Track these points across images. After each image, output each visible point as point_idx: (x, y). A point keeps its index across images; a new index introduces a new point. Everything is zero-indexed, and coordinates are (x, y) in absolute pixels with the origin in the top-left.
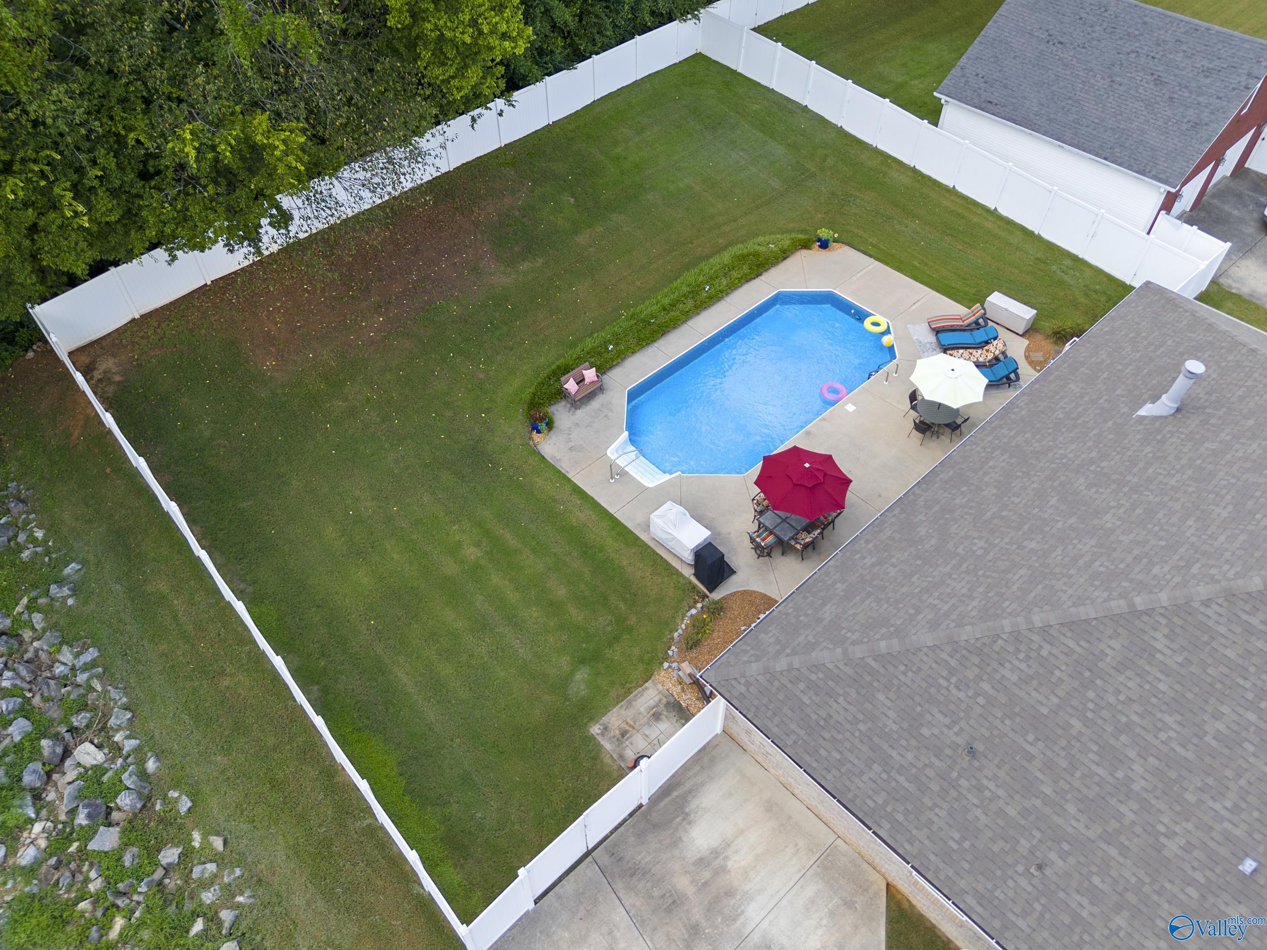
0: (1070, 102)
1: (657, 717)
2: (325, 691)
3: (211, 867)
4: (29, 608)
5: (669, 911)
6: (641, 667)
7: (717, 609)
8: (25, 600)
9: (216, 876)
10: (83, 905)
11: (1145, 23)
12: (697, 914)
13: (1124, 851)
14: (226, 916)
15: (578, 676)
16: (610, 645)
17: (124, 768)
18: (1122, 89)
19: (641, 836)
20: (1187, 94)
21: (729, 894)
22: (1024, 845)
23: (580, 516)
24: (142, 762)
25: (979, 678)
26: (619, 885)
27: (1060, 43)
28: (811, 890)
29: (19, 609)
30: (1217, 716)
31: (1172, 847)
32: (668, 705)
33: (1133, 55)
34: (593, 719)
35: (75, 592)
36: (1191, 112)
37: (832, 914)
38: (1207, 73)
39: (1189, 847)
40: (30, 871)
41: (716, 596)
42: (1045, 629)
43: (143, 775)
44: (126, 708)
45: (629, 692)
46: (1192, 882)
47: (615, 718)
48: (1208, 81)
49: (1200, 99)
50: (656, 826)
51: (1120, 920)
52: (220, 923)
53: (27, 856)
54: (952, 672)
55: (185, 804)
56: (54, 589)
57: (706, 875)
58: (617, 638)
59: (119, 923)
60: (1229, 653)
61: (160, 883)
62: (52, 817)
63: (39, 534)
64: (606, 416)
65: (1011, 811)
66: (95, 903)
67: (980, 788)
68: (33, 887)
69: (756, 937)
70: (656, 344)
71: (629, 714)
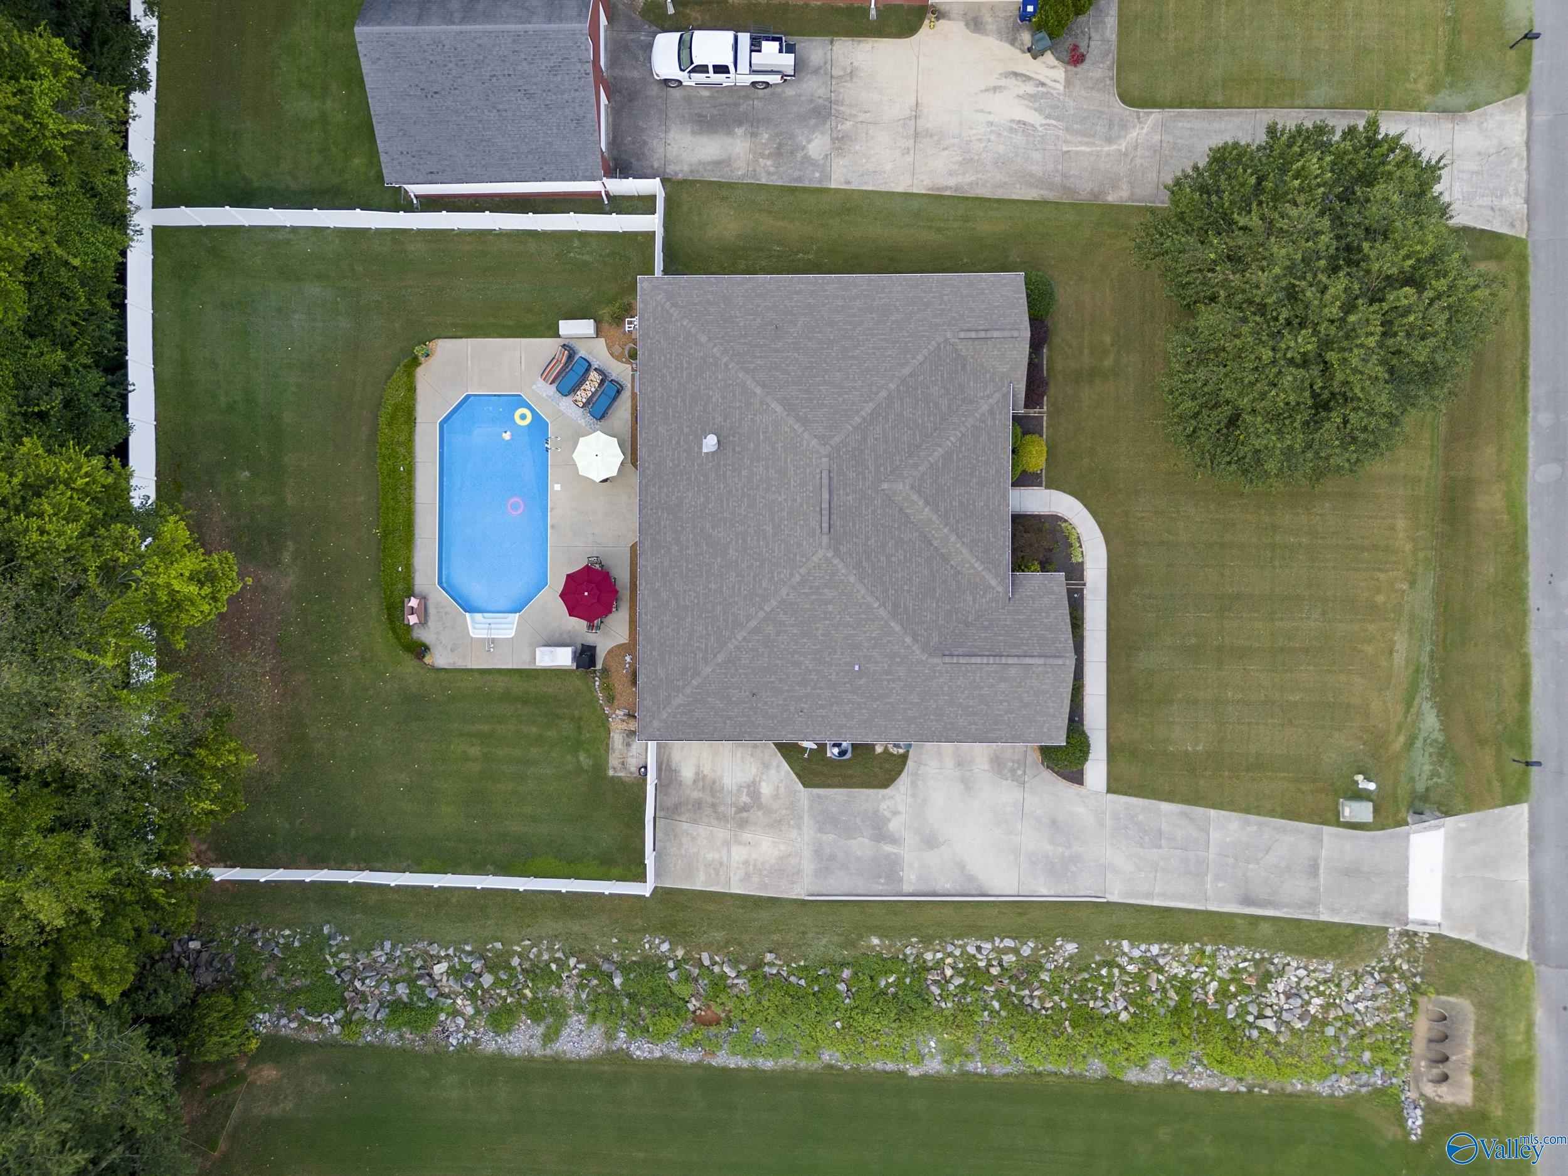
0: (484, 143)
1: (628, 745)
2: (494, 863)
3: (535, 950)
4: (334, 955)
5: (699, 808)
6: (602, 729)
7: (605, 671)
8: (328, 957)
9: (539, 950)
10: (509, 1001)
11: (480, 45)
12: (709, 800)
13: (821, 688)
14: (559, 955)
15: (581, 758)
16: (580, 734)
17: (460, 958)
18: (510, 113)
19: (666, 794)
20: (554, 97)
21: (714, 782)
22: (792, 709)
23: (500, 685)
24: (463, 951)
25: (737, 670)
26: (676, 817)
27: (436, 93)
28: (739, 755)
29: (331, 962)
30: (817, 629)
31: (833, 677)
32: (628, 736)
33: (494, 79)
34: (606, 769)
35: (343, 934)
36: (567, 112)
37: (752, 755)
38: (553, 71)
39: (838, 674)
40: (478, 1012)
41: (599, 666)
42: (744, 639)
43: (470, 953)
44: (431, 944)
45: (608, 745)
46: (845, 683)
47: (614, 761)
48: (559, 78)
49: (566, 97)
50: (669, 785)
51: (835, 708)
52: (560, 959)
53: (470, 1011)
54: (726, 674)
55: (499, 945)
56: (332, 942)
57: (701, 784)
58: (579, 728)
59: (527, 992)
60: (807, 606)
61: (523, 970)
62: (458, 994)
63: (287, 932)
64: (446, 613)
65: (781, 702)
66: (511, 996)
67: (766, 703)
68: (486, 1014)
69: (735, 788)
70: (417, 536)
71: (617, 754)
